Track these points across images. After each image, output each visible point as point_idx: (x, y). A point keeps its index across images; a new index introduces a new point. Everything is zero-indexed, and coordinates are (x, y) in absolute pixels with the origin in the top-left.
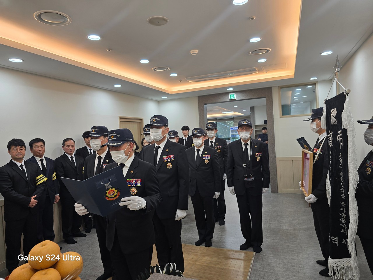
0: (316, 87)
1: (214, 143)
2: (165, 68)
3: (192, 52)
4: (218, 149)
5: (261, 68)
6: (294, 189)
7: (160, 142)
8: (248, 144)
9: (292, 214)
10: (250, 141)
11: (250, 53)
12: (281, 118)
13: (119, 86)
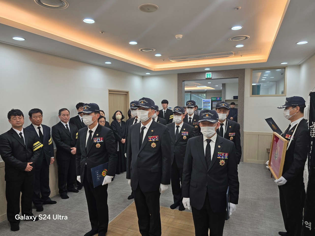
0: (285, 71)
1: (192, 119)
2: (151, 49)
3: (177, 37)
4: (195, 125)
5: (238, 52)
6: (257, 160)
7: (146, 122)
8: (223, 124)
9: (256, 183)
10: (225, 121)
11: (230, 39)
12: (251, 98)
13: (110, 63)
